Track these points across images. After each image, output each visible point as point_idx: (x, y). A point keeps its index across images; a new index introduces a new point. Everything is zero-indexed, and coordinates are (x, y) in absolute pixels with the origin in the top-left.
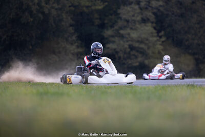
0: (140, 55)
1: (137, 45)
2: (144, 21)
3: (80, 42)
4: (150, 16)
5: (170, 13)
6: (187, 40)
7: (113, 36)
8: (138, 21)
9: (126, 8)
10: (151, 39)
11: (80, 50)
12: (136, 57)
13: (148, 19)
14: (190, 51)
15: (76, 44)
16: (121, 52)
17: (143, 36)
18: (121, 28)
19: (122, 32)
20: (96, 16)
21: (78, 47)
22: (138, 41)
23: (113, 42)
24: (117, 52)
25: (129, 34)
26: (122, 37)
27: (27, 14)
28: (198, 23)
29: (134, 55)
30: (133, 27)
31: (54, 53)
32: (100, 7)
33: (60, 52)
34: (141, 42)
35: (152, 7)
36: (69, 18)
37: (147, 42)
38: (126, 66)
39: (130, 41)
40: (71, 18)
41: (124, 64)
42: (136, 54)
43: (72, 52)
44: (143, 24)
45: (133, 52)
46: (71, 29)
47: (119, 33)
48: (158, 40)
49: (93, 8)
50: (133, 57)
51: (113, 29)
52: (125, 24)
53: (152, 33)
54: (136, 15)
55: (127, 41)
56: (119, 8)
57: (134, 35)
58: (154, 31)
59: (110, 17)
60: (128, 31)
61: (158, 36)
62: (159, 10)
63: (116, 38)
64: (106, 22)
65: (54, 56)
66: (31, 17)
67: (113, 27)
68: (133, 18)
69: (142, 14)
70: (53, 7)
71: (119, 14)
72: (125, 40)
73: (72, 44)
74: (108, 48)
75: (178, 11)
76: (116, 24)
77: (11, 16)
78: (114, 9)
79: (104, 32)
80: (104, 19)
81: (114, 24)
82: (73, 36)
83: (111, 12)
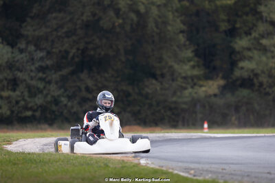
3: (196, 59)
7: (249, 49)
11: (196, 72)
15: (192, 63)
16: (263, 75)
18: (263, 37)
19: (264, 42)
20: (223, 16)
21: (193, 67)
23: (250, 59)
24: (256, 75)
26: (264, 50)
27: (111, 13)
31: (154, 76)
32: (229, 2)
33: (163, 76)
36: (178, 20)
38: (270, 98)
40: (183, 23)
41: (268, 94)
43: (184, 75)
46: (182, 38)
47: (261, 44)
49: (218, 3)
51: (249, 37)
52: (271, 28)
55: (273, 57)
56: (261, 4)
59: (245, 17)
63: (255, 52)
64: (238, 25)
65: (154, 81)
66: (118, 18)
67: (250, 34)
70: (153, 3)
71: (260, 13)
72: (269, 54)
74: (242, 68)
76: (255, 28)
77: (84, 18)
78: (252, 5)
79: (236, 43)
80: (235, 22)
81: (251, 29)
82: (187, 49)
83: (247, 9)
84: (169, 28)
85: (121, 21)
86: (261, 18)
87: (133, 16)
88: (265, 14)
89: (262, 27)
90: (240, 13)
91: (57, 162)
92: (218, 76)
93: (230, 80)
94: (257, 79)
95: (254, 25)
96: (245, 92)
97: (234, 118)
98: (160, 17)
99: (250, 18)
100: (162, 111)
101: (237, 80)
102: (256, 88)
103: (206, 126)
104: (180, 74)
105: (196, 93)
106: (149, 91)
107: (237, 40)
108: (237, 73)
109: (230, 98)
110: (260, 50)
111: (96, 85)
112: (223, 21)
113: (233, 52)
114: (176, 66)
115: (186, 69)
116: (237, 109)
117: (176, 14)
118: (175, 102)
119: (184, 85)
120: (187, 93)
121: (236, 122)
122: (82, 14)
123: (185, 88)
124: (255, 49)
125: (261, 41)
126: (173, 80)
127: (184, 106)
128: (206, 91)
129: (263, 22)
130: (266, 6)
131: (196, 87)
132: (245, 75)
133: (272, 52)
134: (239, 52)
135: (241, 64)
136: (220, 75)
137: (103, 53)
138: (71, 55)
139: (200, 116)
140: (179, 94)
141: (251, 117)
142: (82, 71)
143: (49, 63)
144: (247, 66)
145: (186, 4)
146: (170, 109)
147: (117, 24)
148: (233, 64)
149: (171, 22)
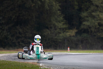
84: (54, 8)
85: (34, 4)
86: (93, 4)
87: (39, 2)
90: (83, 2)
91: (5, 65)
92: (74, 28)
93: (79, 30)
94: (90, 29)
95: (89, 7)
96: (85, 35)
97: (80, 46)
98: (49, 3)
99: (88, 4)
100: (51, 42)
102: (90, 33)
103: (69, 49)
104: (58, 27)
105: (65, 35)
106: (46, 34)
107: (82, 13)
108: (82, 27)
109: (79, 37)
110: (92, 17)
111: (23, 31)
112: (76, 5)
113: (80, 18)
114: (56, 24)
115: (61, 25)
116: (82, 42)
117: (57, 2)
118: (56, 39)
119: (60, 31)
120: (61, 35)
121: (82, 47)
123: (60, 33)
125: (92, 13)
126: (55, 29)
127: (60, 41)
128: (70, 35)
129: (93, 5)
131: (65, 33)
132: (85, 27)
133: (97, 18)
134: (83, 18)
135: (84, 23)
136: (76, 28)
137: (26, 18)
138: (13, 18)
139: (66, 44)
140: (58, 35)
141: (88, 45)
142: (17, 26)
143: (3, 22)
144: (86, 23)
146: (54, 42)
147: (32, 6)
148: (81, 23)
149: (54, 6)
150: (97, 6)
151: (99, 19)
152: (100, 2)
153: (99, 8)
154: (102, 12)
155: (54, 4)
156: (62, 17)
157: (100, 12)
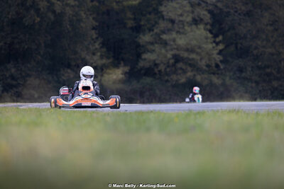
0: (189, 69)
1: (185, 55)
2: (196, 22)
4: (204, 15)
5: (232, 11)
6: (256, 48)
8: (187, 23)
9: (170, 4)
10: (204, 46)
11: (104, 61)
12: (184, 72)
13: (201, 20)
14: (260, 64)
17: (194, 42)
18: (164, 32)
19: (164, 37)
20: (129, 15)
21: (102, 57)
22: (187, 50)
23: (153, 51)
24: (156, 65)
25: (174, 40)
27: (32, 12)
28: (271, 25)
29: (181, 69)
30: (181, 30)
31: (69, 66)
32: (134, 3)
34: (191, 50)
35: (207, 3)
36: (91, 18)
37: (199, 51)
38: (169, 84)
39: (175, 49)
40: (93, 18)
41: (167, 81)
42: (184, 67)
44: (194, 27)
45: (180, 65)
46: (94, 34)
47: (161, 39)
48: (213, 47)
49: (125, 3)
50: (180, 71)
51: (151, 33)
52: (170, 25)
53: (207, 38)
54: (186, 15)
55: (172, 50)
56: (161, 5)
57: (181, 41)
58: (210, 35)
59: (148, 16)
60: (174, 35)
61: (214, 42)
62: (216, 6)
63: (156, 45)
65: (69, 71)
66: (38, 16)
67: (153, 30)
68: (181, 18)
69: (193, 12)
71: (162, 12)
72: (168, 48)
73: (94, 54)
74: (145, 59)
75: (243, 8)
76: (157, 26)
77: (10, 16)
78: (154, 6)
79: (140, 38)
80: (140, 20)
81: (153, 26)
82: (95, 42)
83: (151, 9)
84: (82, 24)
85: (39, 19)
86: (163, 17)
88: (165, 13)
89: (163, 25)
90: (144, 12)
93: (136, 70)
94: (157, 68)
95: (156, 23)
96: (148, 80)
99: (152, 16)
101: (141, 69)
102: (158, 76)
105: (105, 81)
106: (65, 79)
107: (141, 36)
108: (141, 64)
109: (136, 85)
110: (161, 44)
111: (21, 74)
112: (130, 19)
113: (138, 46)
116: (142, 94)
117: (88, 13)
122: (8, 13)
124: (156, 43)
125: (161, 36)
129: (164, 19)
130: (165, 6)
131: (105, 75)
132: (147, 65)
133: (171, 45)
134: (143, 46)
135: (144, 56)
137: (26, 47)
142: (9, 62)
144: (149, 57)
145: (96, 3)
147: (36, 21)
148: (139, 56)
149: (84, 20)
150: (173, 22)
151: (175, 47)
152: (180, 12)
153: (176, 25)
154: (183, 33)
155: (84, 16)
156: (98, 43)
157: (178, 32)
